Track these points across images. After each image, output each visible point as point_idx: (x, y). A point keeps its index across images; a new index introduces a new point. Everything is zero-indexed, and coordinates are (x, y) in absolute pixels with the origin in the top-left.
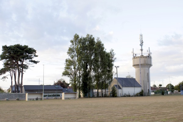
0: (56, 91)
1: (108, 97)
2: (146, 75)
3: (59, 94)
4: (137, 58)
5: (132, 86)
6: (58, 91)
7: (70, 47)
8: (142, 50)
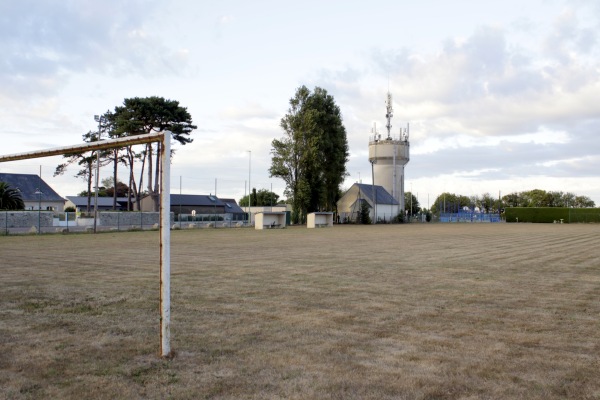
0: (213, 210)
1: (354, 223)
2: (399, 179)
3: (220, 215)
4: (382, 142)
5: (387, 203)
6: (219, 209)
7: (288, 113)
8: (388, 127)
